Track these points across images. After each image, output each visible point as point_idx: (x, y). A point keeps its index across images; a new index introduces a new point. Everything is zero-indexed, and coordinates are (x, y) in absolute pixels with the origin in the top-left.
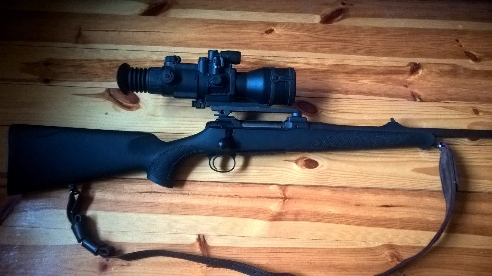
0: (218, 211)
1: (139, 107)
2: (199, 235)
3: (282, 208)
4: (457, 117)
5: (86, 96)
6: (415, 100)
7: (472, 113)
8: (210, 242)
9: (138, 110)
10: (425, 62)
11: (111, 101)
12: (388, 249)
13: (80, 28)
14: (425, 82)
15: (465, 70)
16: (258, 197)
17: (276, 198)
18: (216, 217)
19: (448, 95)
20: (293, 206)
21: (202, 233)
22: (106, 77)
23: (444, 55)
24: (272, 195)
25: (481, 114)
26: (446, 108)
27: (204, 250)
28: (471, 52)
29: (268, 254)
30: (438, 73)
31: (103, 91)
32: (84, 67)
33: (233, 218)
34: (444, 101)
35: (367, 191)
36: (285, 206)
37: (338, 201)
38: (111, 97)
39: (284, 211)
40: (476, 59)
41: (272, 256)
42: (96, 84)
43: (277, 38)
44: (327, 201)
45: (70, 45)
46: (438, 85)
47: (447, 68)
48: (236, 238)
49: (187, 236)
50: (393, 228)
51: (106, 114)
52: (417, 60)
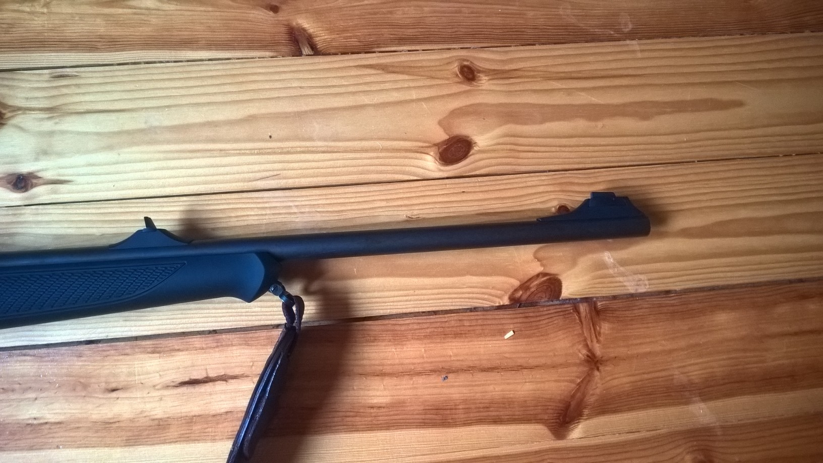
4: (414, 95)
6: (298, 53)
7: (457, 80)
25: (483, 80)
26: (385, 68)
35: (139, 347)
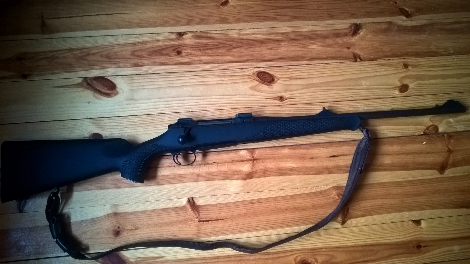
0: (201, 177)
1: (117, 93)
2: (188, 198)
3: (252, 168)
4: (391, 72)
5: (66, 87)
6: (356, 61)
7: (402, 68)
8: (199, 202)
9: (117, 97)
10: (365, 22)
11: (90, 90)
12: (336, 190)
13: (43, 17)
14: (365, 42)
15: (399, 26)
16: (232, 161)
17: (247, 160)
18: (200, 182)
19: (383, 52)
20: (261, 166)
21: (190, 196)
22: (80, 67)
23: (381, 14)
24: (243, 159)
25: (410, 68)
26: (381, 65)
27: (195, 209)
28: (404, 8)
29: (245, 206)
30: (376, 32)
31: (80, 80)
32: (57, 58)
33: (214, 181)
34: (381, 59)
35: (318, 146)
36: (255, 166)
37: (296, 157)
38: (89, 86)
39: (254, 170)
40: (408, 15)
41: (248, 207)
42: (73, 75)
43: (233, 10)
44: (287, 158)
45: (37, 36)
46: (375, 44)
47: (384, 26)
48: (218, 196)
49: (179, 200)
50: (339, 173)
51: (89, 102)
52: (358, 21)
